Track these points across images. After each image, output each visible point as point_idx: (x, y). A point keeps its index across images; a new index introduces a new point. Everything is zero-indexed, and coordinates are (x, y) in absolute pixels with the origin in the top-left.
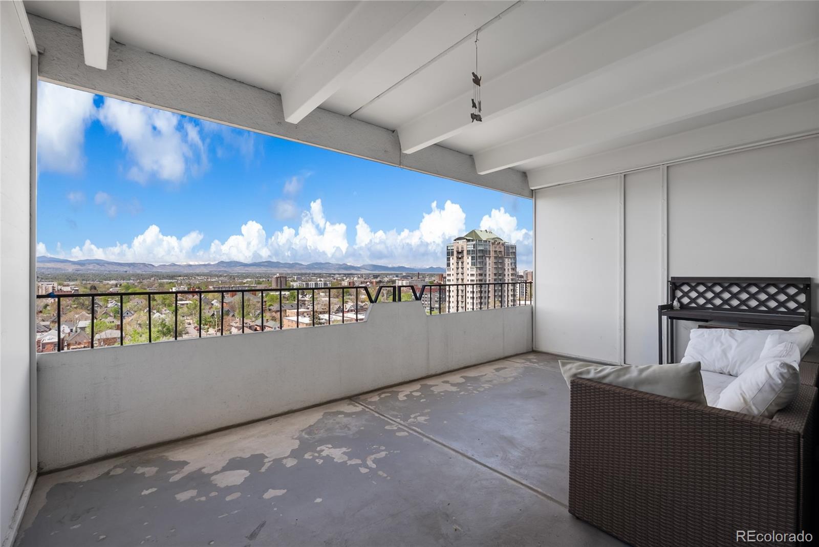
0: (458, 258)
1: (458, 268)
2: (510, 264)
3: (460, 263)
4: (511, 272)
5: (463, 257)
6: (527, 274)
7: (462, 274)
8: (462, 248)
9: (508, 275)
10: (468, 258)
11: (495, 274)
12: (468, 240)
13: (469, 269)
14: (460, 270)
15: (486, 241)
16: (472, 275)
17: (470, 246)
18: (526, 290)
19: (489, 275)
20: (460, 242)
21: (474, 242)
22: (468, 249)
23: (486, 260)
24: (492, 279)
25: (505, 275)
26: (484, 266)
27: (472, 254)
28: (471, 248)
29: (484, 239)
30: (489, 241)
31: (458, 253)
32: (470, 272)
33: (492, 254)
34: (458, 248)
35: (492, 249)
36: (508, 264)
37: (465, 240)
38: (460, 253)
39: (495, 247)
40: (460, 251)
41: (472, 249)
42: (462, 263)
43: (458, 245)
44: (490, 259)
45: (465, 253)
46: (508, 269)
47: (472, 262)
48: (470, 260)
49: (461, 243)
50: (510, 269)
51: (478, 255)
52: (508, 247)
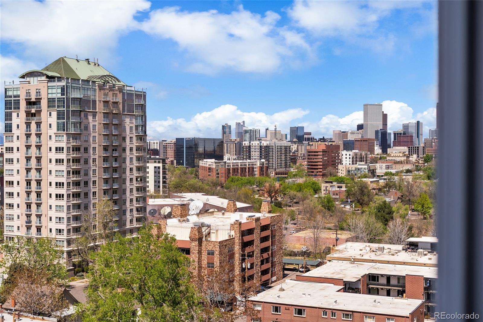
0: (29, 115)
1: (28, 136)
2: (134, 128)
3: (33, 126)
4: (135, 143)
5: (39, 112)
6: (165, 147)
7: (39, 147)
8: (38, 93)
9: (131, 149)
10: (50, 115)
11: (106, 149)
12: (51, 78)
13: (53, 137)
14: (33, 140)
15: (88, 81)
16: (59, 150)
17: (54, 91)
18: (164, 178)
19: (94, 148)
20: (34, 81)
21: (63, 83)
22: (50, 96)
23: (87, 118)
24: (100, 157)
25: (124, 150)
26: (84, 132)
27: (58, 107)
28: (56, 94)
29: (83, 76)
30: (94, 82)
31: (30, 103)
32: (53, 144)
33: (100, 107)
34: (28, 93)
35: (98, 96)
36: (131, 128)
37: (44, 78)
38: (34, 103)
39: (106, 95)
40: (33, 100)
41: (59, 96)
42: (38, 124)
43: (27, 87)
44: (94, 116)
45: (44, 103)
46: (131, 137)
47: (58, 124)
48: (53, 120)
49: (35, 83)
50: (134, 139)
52: (130, 95)
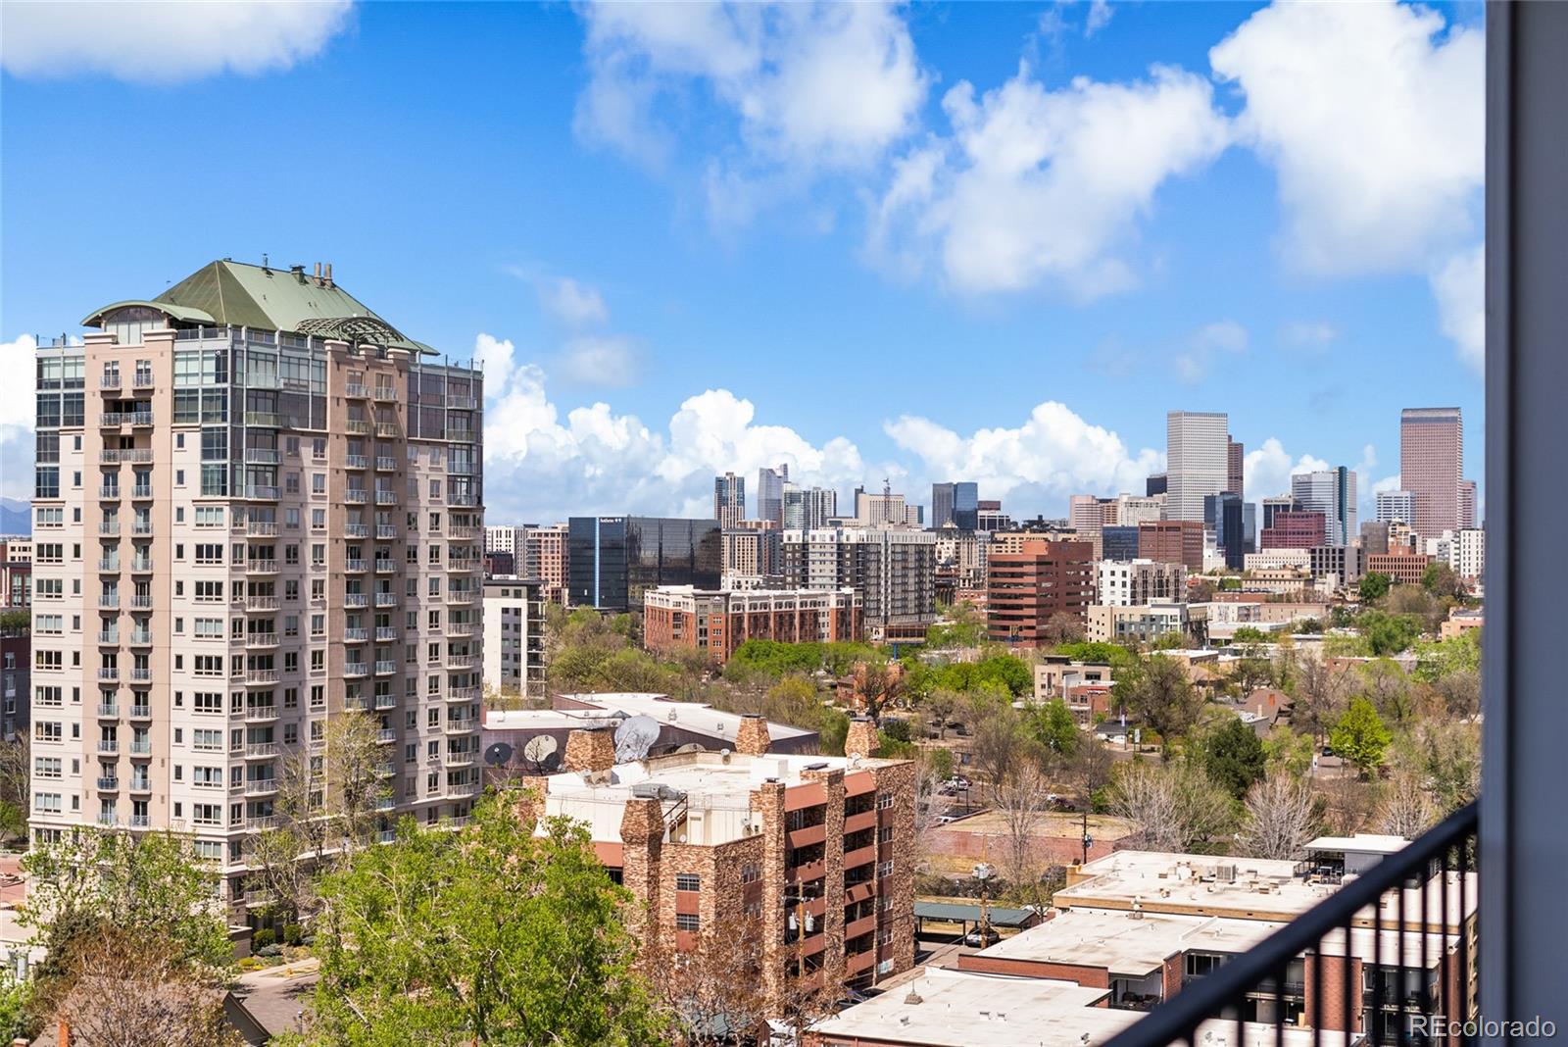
0: (115, 442)
1: (110, 508)
2: (444, 487)
3: (127, 478)
4: (446, 535)
5: (145, 433)
6: (534, 547)
7: (143, 544)
8: (143, 373)
9: (434, 553)
10: (181, 443)
11: (354, 550)
12: (183, 328)
13: (190, 512)
14: (127, 521)
15: (298, 337)
16: (208, 553)
17: (194, 367)
18: (533, 644)
19: (318, 550)
20: (131, 335)
21: (223, 343)
22: (181, 383)
23: (297, 455)
24: (335, 576)
25: (412, 554)
26: (288, 497)
27: (206, 417)
28: (200, 375)
29: (286, 320)
30: (319, 340)
31: (115, 405)
32: (190, 536)
33: (337, 420)
34: (112, 373)
35: (333, 385)
36: (435, 484)
37: (162, 326)
38: (130, 406)
39: (356, 380)
40: (127, 394)
41: (210, 382)
42: (143, 472)
43: (107, 353)
44: (319, 448)
45: (161, 407)
46: (436, 517)
47: (205, 469)
48: (191, 458)
49: (135, 343)
50: (445, 519)
51: (245, 425)
52: (432, 379)
